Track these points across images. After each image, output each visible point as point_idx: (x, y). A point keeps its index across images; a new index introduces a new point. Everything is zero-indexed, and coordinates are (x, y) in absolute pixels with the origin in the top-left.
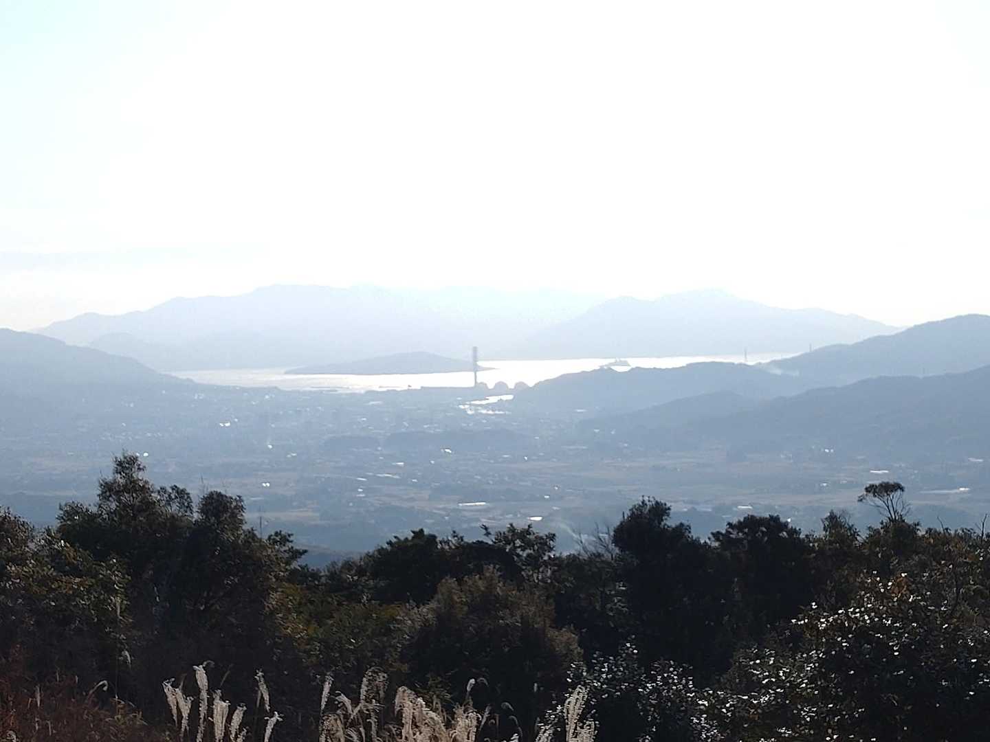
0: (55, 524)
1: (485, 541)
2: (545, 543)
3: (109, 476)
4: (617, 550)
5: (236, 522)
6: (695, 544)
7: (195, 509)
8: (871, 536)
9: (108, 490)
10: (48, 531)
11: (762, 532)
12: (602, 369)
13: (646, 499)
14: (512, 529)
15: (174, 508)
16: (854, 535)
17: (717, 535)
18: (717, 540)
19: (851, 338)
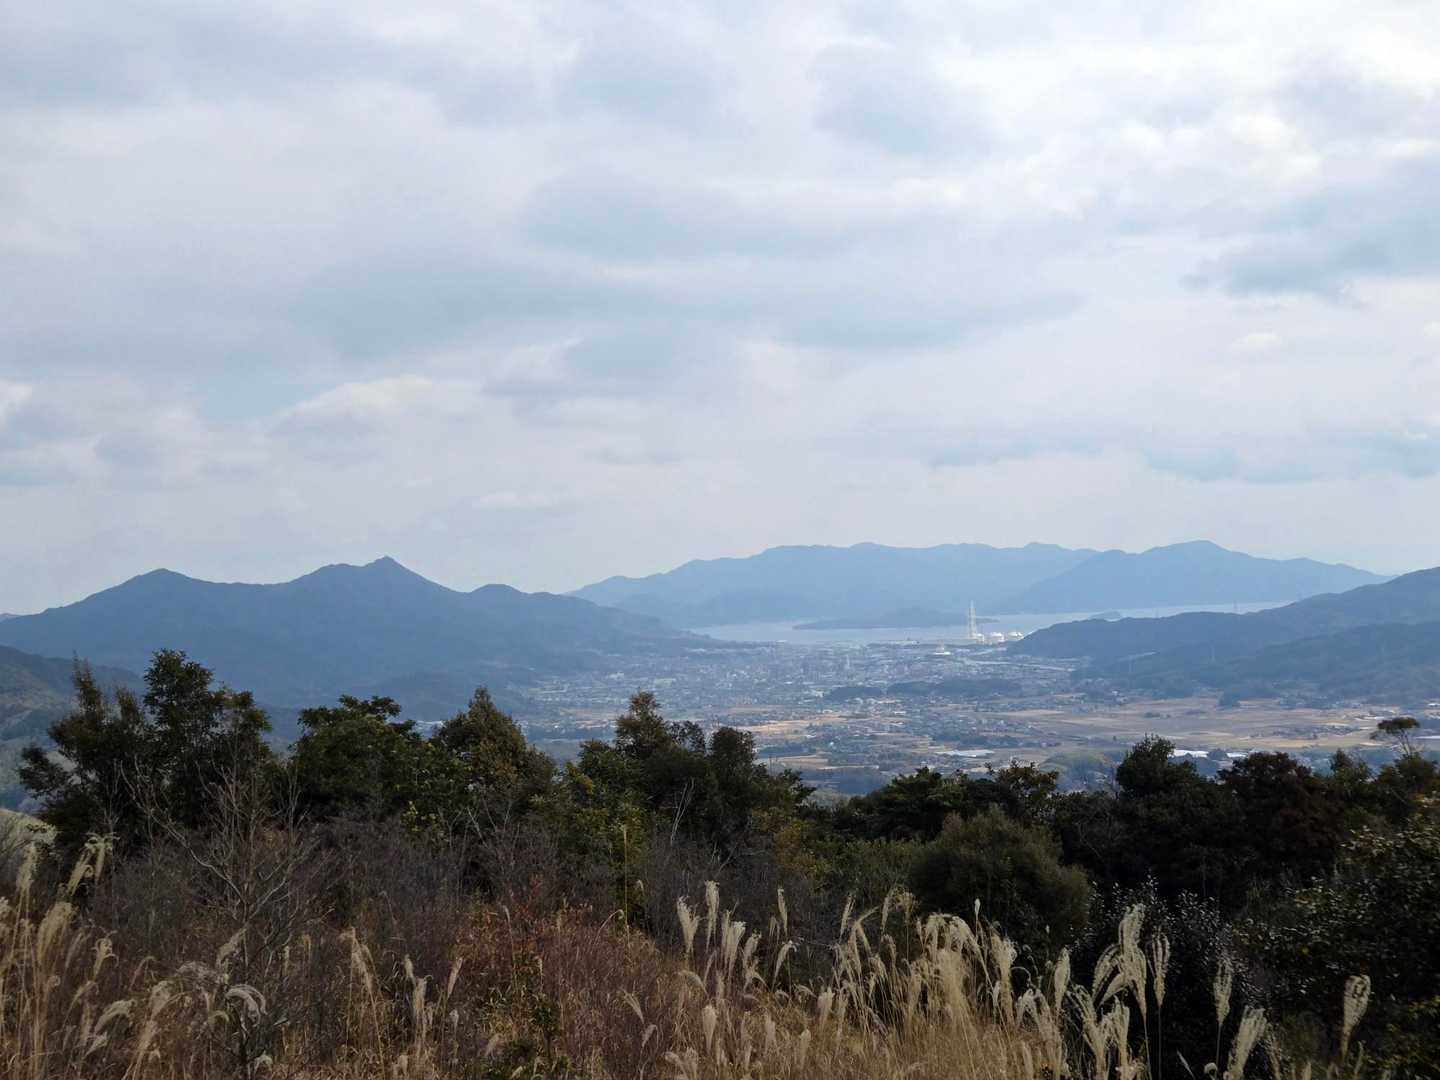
0: (576, 762)
1: (988, 779)
2: (1048, 781)
3: (626, 713)
4: (1121, 789)
5: (748, 757)
6: (1202, 783)
7: (707, 746)
8: (1383, 774)
9: (626, 726)
10: (569, 764)
11: (1270, 770)
12: (1094, 620)
13: (1149, 736)
14: (1016, 770)
15: (688, 744)
16: (1366, 774)
17: (1223, 774)
18: (1223, 778)
19: (1341, 587)
